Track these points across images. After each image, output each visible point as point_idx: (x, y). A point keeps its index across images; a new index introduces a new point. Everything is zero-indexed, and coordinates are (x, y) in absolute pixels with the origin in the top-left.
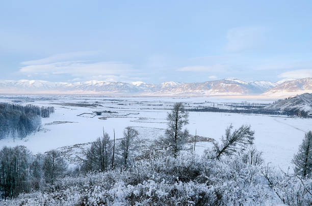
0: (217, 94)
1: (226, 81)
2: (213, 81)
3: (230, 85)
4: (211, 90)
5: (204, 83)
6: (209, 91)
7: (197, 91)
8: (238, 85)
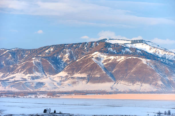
0: (83, 86)
1: (109, 45)
2: (71, 46)
3: (122, 59)
4: (63, 74)
5: (42, 50)
6: (56, 78)
7: (18, 76)
8: (144, 61)
